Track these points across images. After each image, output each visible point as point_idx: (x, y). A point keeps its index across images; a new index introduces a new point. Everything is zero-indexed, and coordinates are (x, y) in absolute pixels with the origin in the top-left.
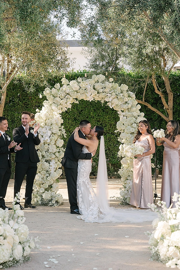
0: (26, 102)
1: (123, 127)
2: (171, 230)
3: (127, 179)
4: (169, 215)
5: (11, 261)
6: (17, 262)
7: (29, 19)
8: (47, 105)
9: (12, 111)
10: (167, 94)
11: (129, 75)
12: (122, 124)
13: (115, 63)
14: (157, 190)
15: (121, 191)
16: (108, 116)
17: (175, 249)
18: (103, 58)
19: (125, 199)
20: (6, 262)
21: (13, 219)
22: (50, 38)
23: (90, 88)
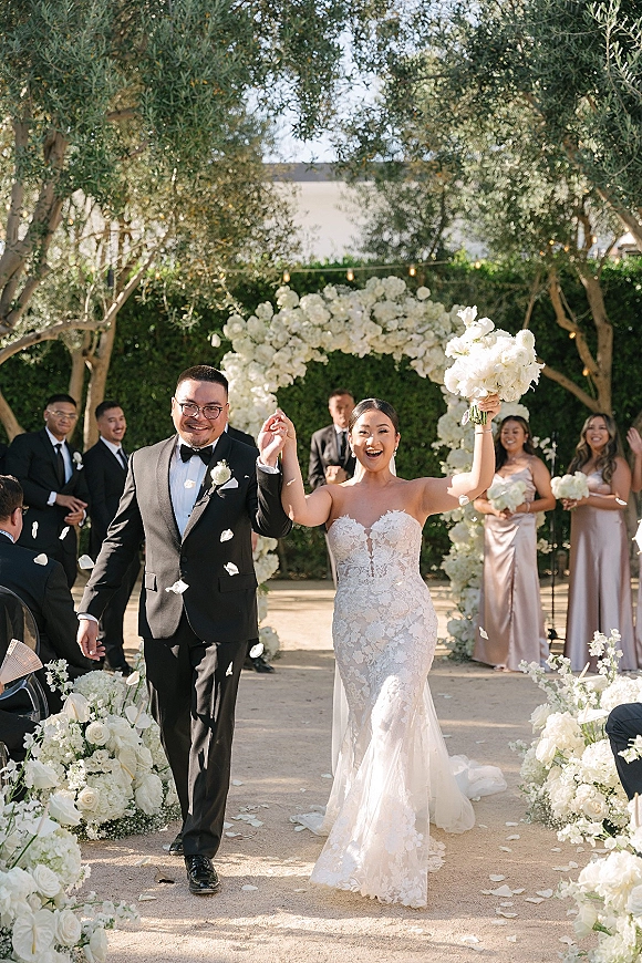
0: (174, 353)
1: (457, 432)
2: (584, 739)
3: (468, 586)
4: (578, 695)
5: (132, 819)
6: (148, 821)
7: (182, 119)
8: (236, 368)
9: (132, 378)
10: (595, 329)
11: (482, 271)
12: (455, 424)
13: (438, 237)
14: (555, 615)
15: (450, 619)
16: (416, 395)
17: (593, 790)
18: (400, 221)
19: (461, 644)
20: (118, 820)
21: (137, 700)
22: (243, 164)
23: (360, 316)
